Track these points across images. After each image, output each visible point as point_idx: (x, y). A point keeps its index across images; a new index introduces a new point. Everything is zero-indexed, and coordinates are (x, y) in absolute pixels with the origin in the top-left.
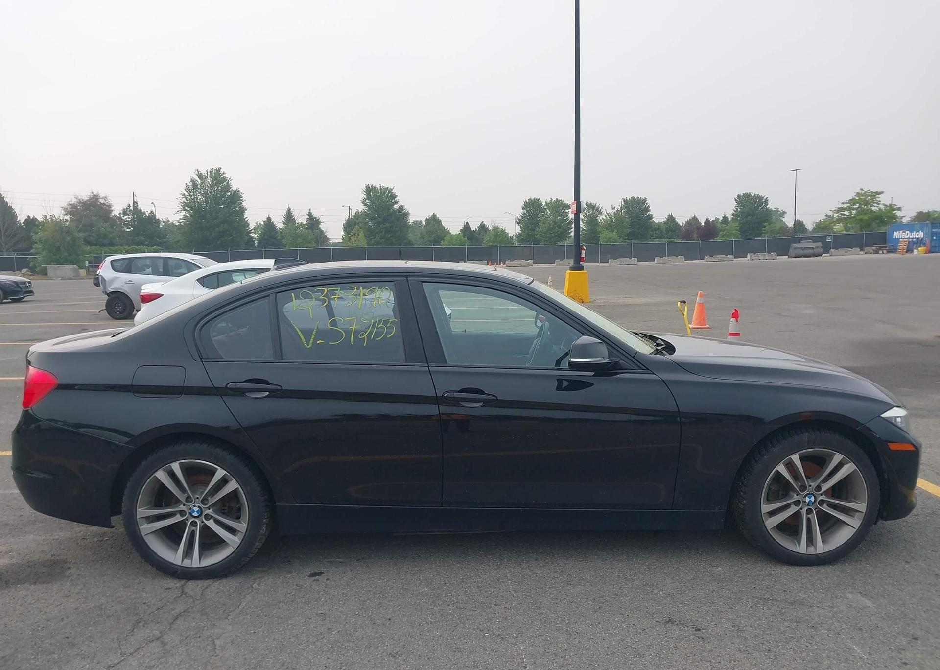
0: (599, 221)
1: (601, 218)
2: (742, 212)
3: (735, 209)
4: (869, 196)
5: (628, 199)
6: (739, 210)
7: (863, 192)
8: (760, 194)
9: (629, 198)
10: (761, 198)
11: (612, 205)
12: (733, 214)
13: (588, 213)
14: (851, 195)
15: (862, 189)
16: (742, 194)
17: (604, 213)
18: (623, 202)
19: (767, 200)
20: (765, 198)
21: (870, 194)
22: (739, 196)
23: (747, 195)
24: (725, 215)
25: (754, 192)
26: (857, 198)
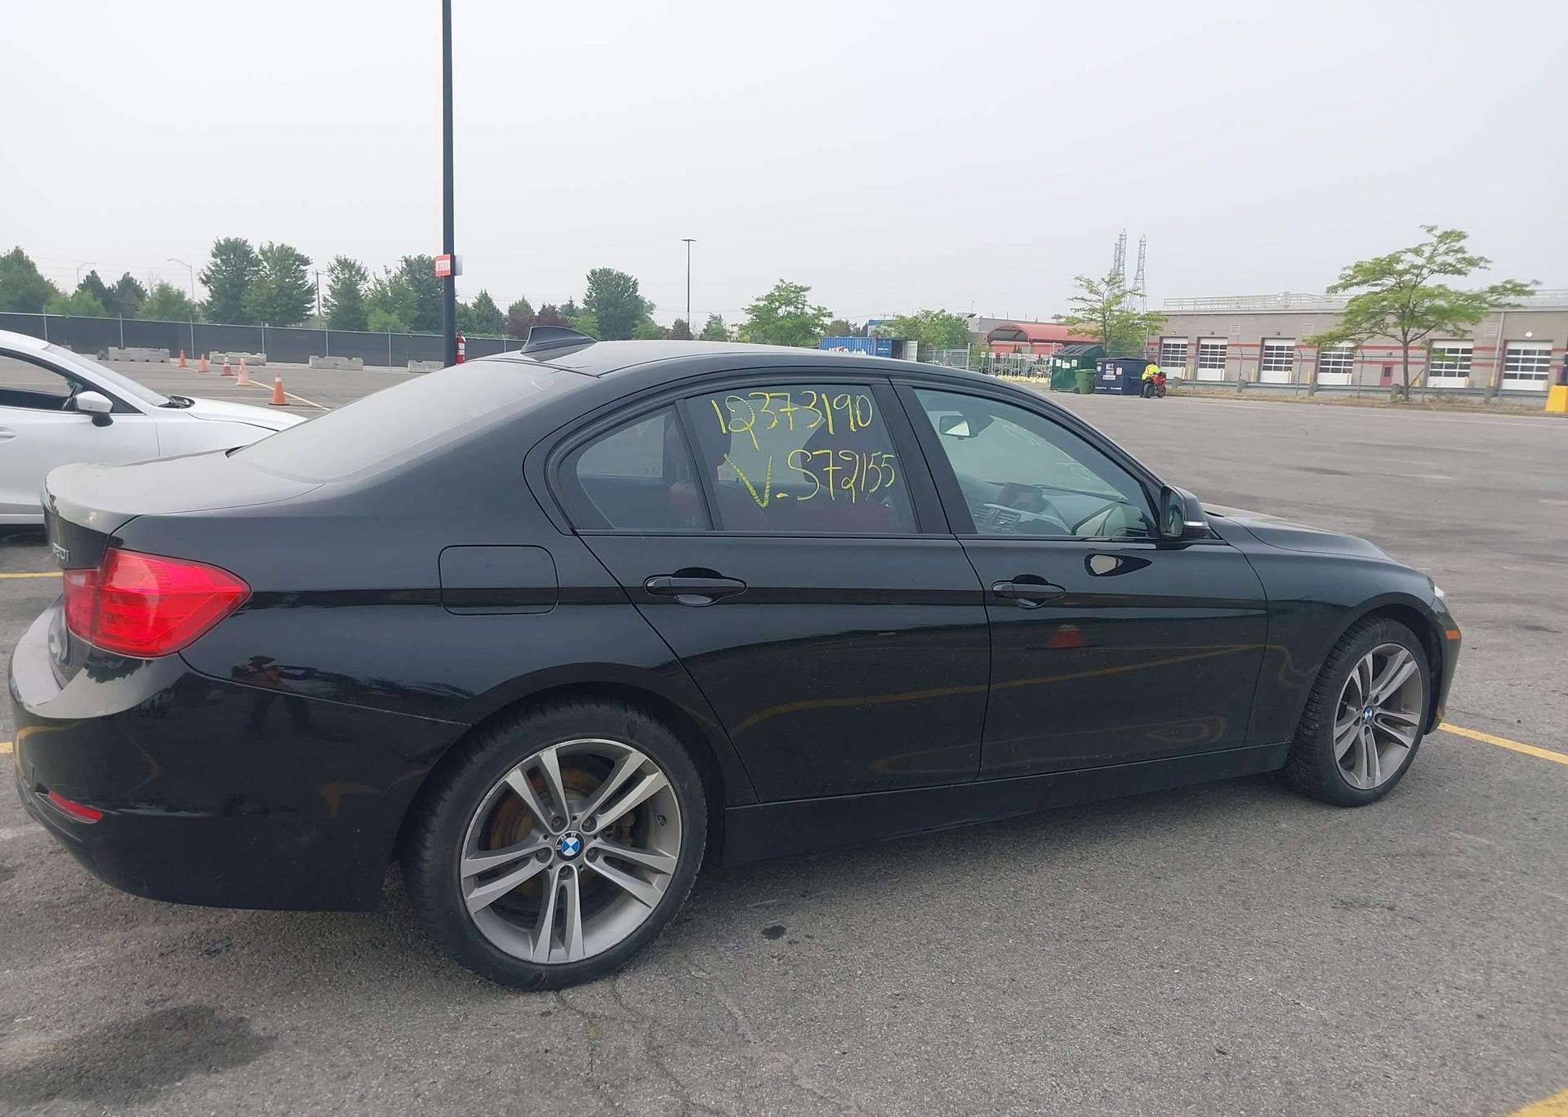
0: (362, 293)
1: (364, 288)
2: (599, 300)
3: (588, 294)
4: (793, 292)
5: (412, 258)
6: (594, 295)
7: (784, 285)
8: (626, 273)
9: (414, 256)
10: (626, 279)
11: (385, 266)
12: (585, 300)
13: (341, 277)
14: (769, 289)
15: (782, 281)
16: (598, 270)
17: (371, 277)
18: (404, 263)
19: (635, 284)
20: (633, 279)
21: (793, 289)
22: (593, 273)
23: (606, 273)
24: (571, 302)
25: (617, 268)
26: (777, 294)
